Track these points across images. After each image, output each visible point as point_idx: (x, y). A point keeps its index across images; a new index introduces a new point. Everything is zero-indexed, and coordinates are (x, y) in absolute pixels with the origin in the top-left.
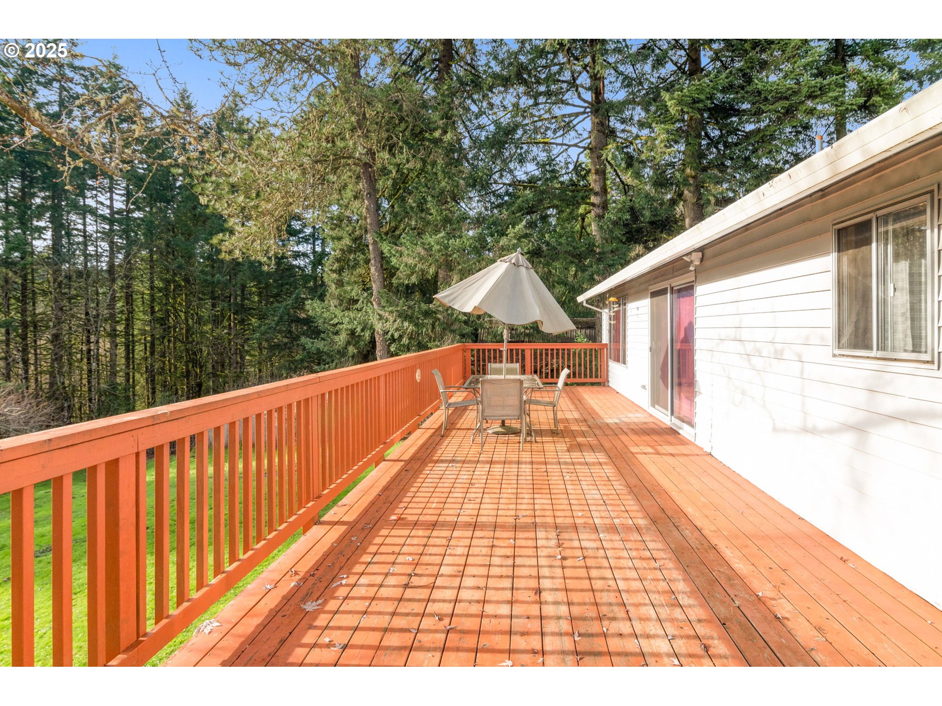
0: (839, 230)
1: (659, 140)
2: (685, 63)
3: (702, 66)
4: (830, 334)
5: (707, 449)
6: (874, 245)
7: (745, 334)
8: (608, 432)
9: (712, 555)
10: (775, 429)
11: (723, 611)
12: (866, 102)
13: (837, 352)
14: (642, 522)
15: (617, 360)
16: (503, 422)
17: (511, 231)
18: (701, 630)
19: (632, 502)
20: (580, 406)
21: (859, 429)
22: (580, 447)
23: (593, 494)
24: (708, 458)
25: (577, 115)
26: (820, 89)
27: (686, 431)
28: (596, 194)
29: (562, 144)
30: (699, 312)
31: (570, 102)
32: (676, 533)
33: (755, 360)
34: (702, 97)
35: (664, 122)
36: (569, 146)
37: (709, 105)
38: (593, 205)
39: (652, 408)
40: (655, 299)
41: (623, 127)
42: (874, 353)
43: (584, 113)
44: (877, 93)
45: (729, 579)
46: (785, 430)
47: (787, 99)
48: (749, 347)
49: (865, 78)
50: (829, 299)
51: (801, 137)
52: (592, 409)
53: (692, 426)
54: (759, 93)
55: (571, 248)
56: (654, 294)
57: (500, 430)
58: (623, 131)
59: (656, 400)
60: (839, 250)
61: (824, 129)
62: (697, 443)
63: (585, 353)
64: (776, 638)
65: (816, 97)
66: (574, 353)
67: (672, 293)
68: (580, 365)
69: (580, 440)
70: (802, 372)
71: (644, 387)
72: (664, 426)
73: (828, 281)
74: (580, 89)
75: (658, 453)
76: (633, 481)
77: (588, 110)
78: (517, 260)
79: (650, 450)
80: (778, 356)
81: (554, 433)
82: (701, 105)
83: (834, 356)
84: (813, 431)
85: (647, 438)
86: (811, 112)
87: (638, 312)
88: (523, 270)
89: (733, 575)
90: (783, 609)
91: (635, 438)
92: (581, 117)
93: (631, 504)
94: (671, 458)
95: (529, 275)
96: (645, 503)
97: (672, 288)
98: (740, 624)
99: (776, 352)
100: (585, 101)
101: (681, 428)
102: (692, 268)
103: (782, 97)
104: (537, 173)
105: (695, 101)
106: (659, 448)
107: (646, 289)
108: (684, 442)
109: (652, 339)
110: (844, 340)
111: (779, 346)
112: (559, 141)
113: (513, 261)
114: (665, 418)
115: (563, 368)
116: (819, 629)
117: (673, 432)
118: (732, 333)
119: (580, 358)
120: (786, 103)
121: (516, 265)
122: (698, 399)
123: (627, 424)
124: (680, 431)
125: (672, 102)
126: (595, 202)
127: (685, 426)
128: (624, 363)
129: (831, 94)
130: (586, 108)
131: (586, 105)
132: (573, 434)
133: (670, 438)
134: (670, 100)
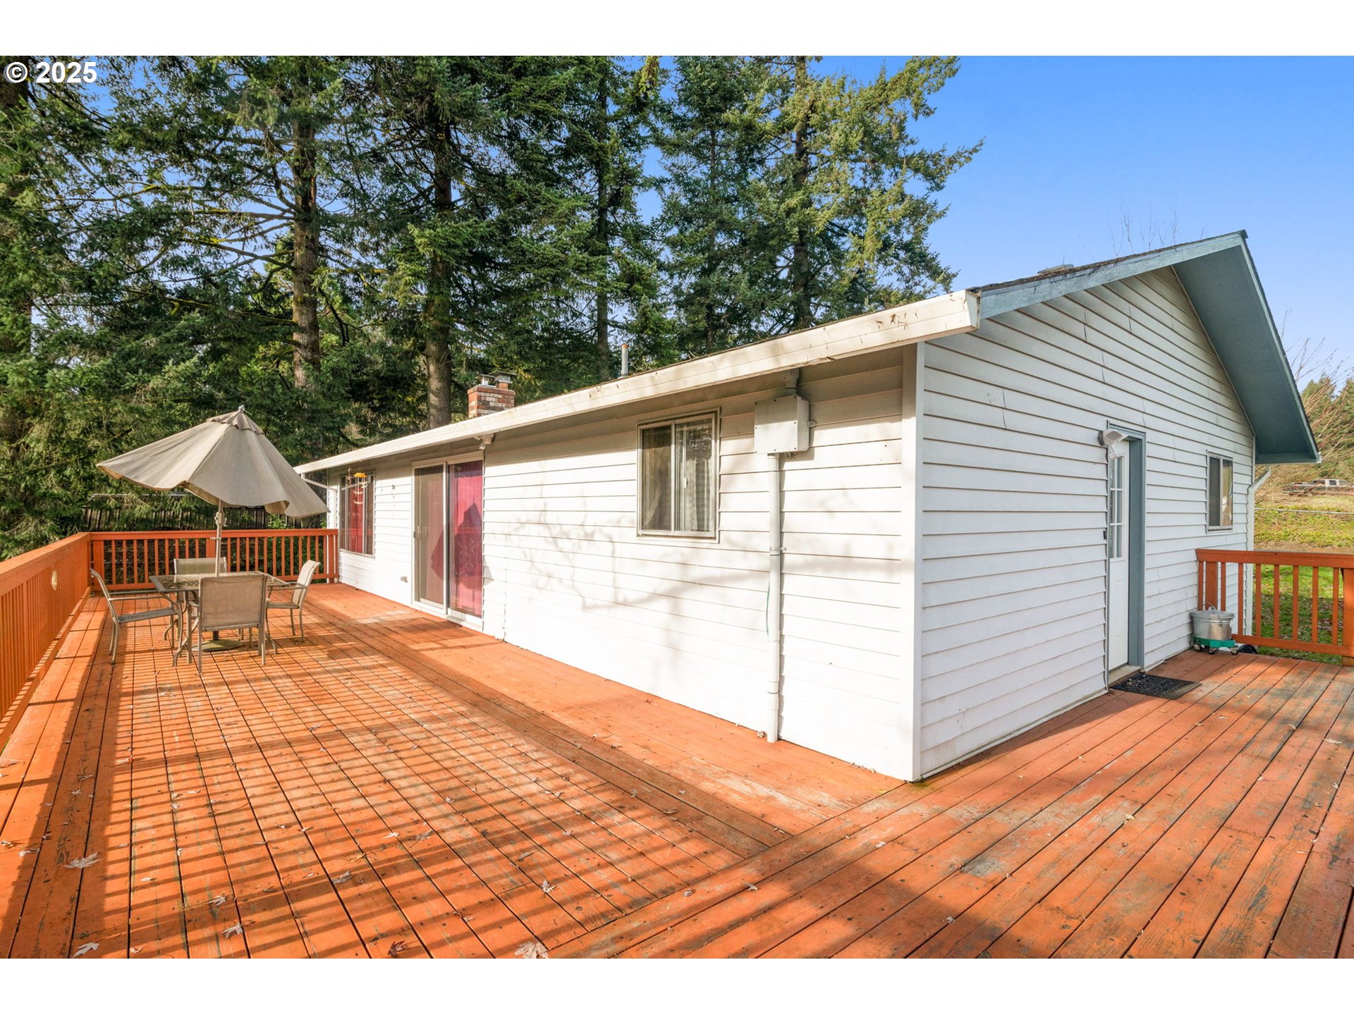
0: (643, 431)
1: (403, 281)
2: (430, 189)
3: (453, 200)
4: (635, 517)
5: (500, 636)
6: (673, 446)
7: (550, 518)
8: (370, 633)
9: (543, 720)
10: (585, 608)
11: (570, 754)
12: (629, 287)
13: (641, 532)
14: (463, 709)
15: (355, 548)
16: (216, 634)
17: (170, 367)
18: (559, 770)
19: (442, 695)
20: (312, 608)
21: (672, 595)
22: (344, 653)
23: (391, 694)
24: (503, 645)
25: (270, 217)
26: (587, 265)
27: (469, 622)
28: (302, 330)
29: (241, 253)
30: (488, 495)
31: (265, 199)
32: (500, 709)
33: (563, 543)
34: (459, 242)
35: (410, 261)
36: (256, 257)
37: (467, 254)
38: (297, 344)
39: (417, 603)
40: (421, 477)
41: (338, 246)
42: (672, 532)
43: (281, 217)
44: (638, 280)
45: (565, 732)
46: (596, 607)
47: (552, 266)
48: (556, 531)
49: (628, 264)
50: (634, 488)
51: (563, 306)
52: (332, 610)
53: (480, 616)
54: (523, 253)
55: (268, 402)
56: (420, 472)
57: (213, 646)
58: (339, 252)
59: (421, 593)
60: (643, 448)
61: (586, 303)
62: (485, 632)
63: (287, 543)
64: (617, 759)
65: (582, 272)
66: (270, 544)
67: (448, 471)
68: (279, 559)
69: (339, 645)
70: (613, 552)
71: (405, 579)
72: (438, 621)
73: (634, 472)
74: (283, 187)
75: (445, 647)
76: (432, 676)
77: (287, 215)
78: (241, 420)
79: (435, 645)
80: (589, 538)
81: (295, 642)
82: (457, 252)
83: (638, 535)
84: (625, 604)
85: (424, 634)
86: (577, 285)
87: (394, 491)
88: (251, 436)
89: (567, 730)
90: (615, 740)
91: (410, 635)
92: (276, 222)
93: (442, 696)
94: (462, 650)
95: (260, 442)
96: (455, 692)
97: (448, 467)
98: (587, 758)
99: (586, 535)
100: (288, 203)
101: (462, 620)
102: (482, 448)
103: (547, 263)
104: (194, 283)
105: (451, 246)
106: (443, 642)
107: (410, 465)
108: (469, 633)
109: (417, 524)
110: (647, 523)
111: (589, 530)
112: (238, 246)
113: (235, 422)
114: (439, 611)
115: (305, 560)
116: (645, 747)
117: (452, 625)
118: (534, 516)
119: (279, 549)
120: (553, 271)
121: (240, 428)
122: (487, 587)
123: (393, 623)
124: (462, 624)
125: (423, 240)
126: (301, 341)
127: (468, 617)
128: (369, 551)
129: (597, 273)
130: (284, 211)
131: (286, 207)
132: (326, 641)
133: (451, 631)
134: (419, 237)
